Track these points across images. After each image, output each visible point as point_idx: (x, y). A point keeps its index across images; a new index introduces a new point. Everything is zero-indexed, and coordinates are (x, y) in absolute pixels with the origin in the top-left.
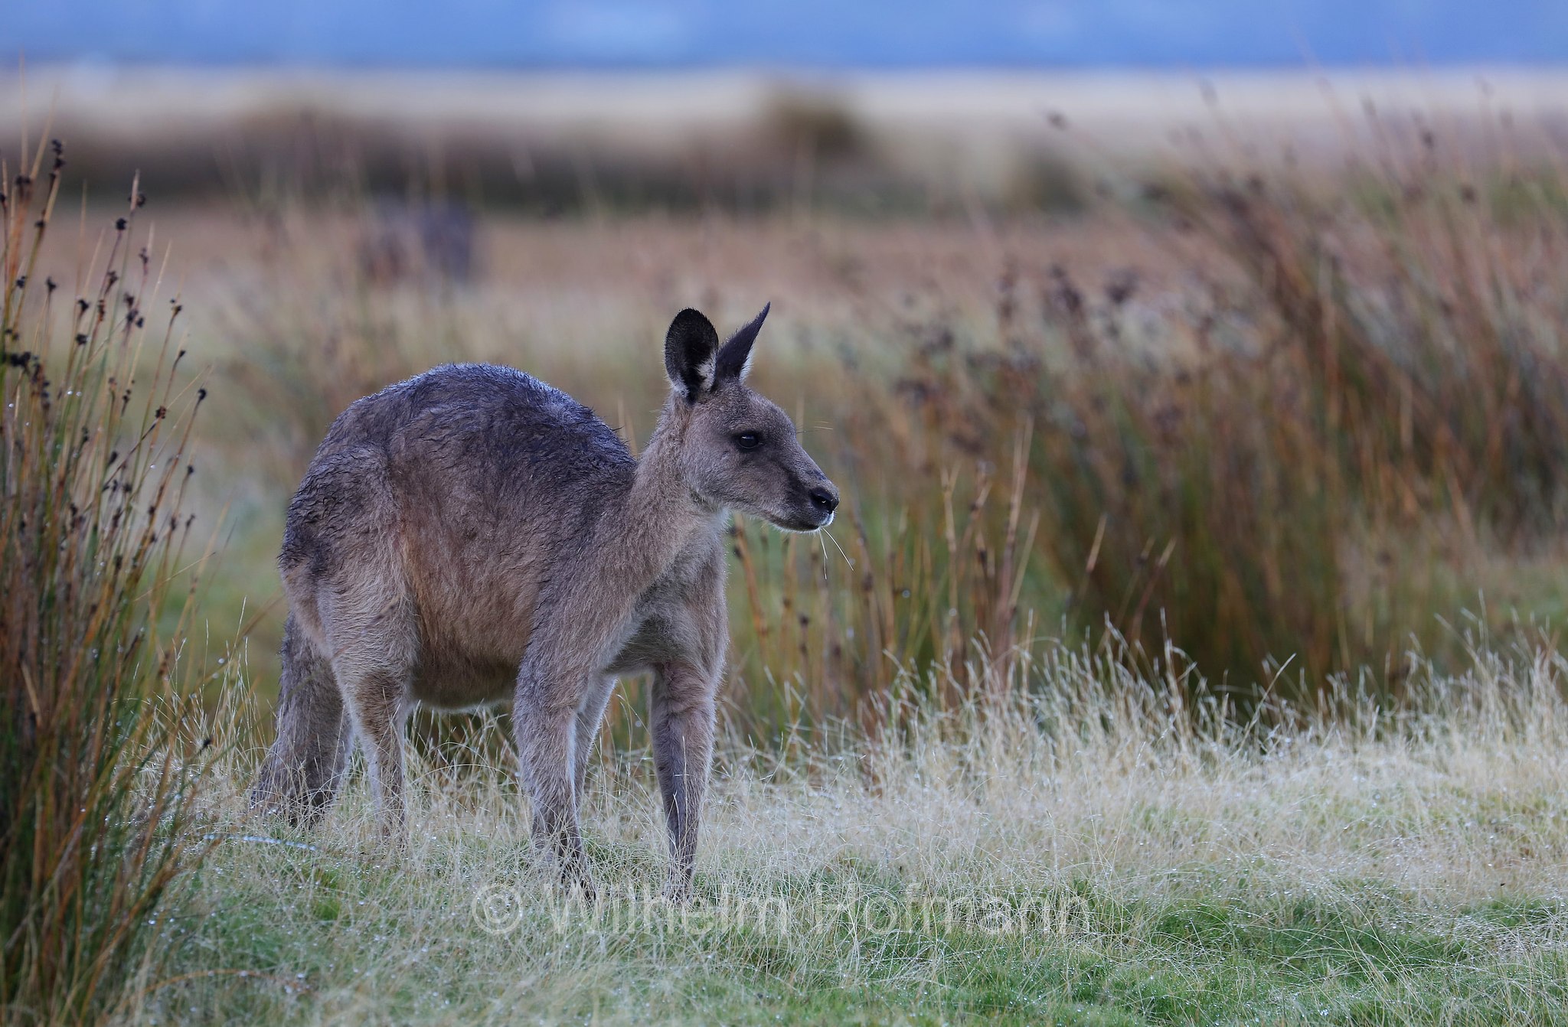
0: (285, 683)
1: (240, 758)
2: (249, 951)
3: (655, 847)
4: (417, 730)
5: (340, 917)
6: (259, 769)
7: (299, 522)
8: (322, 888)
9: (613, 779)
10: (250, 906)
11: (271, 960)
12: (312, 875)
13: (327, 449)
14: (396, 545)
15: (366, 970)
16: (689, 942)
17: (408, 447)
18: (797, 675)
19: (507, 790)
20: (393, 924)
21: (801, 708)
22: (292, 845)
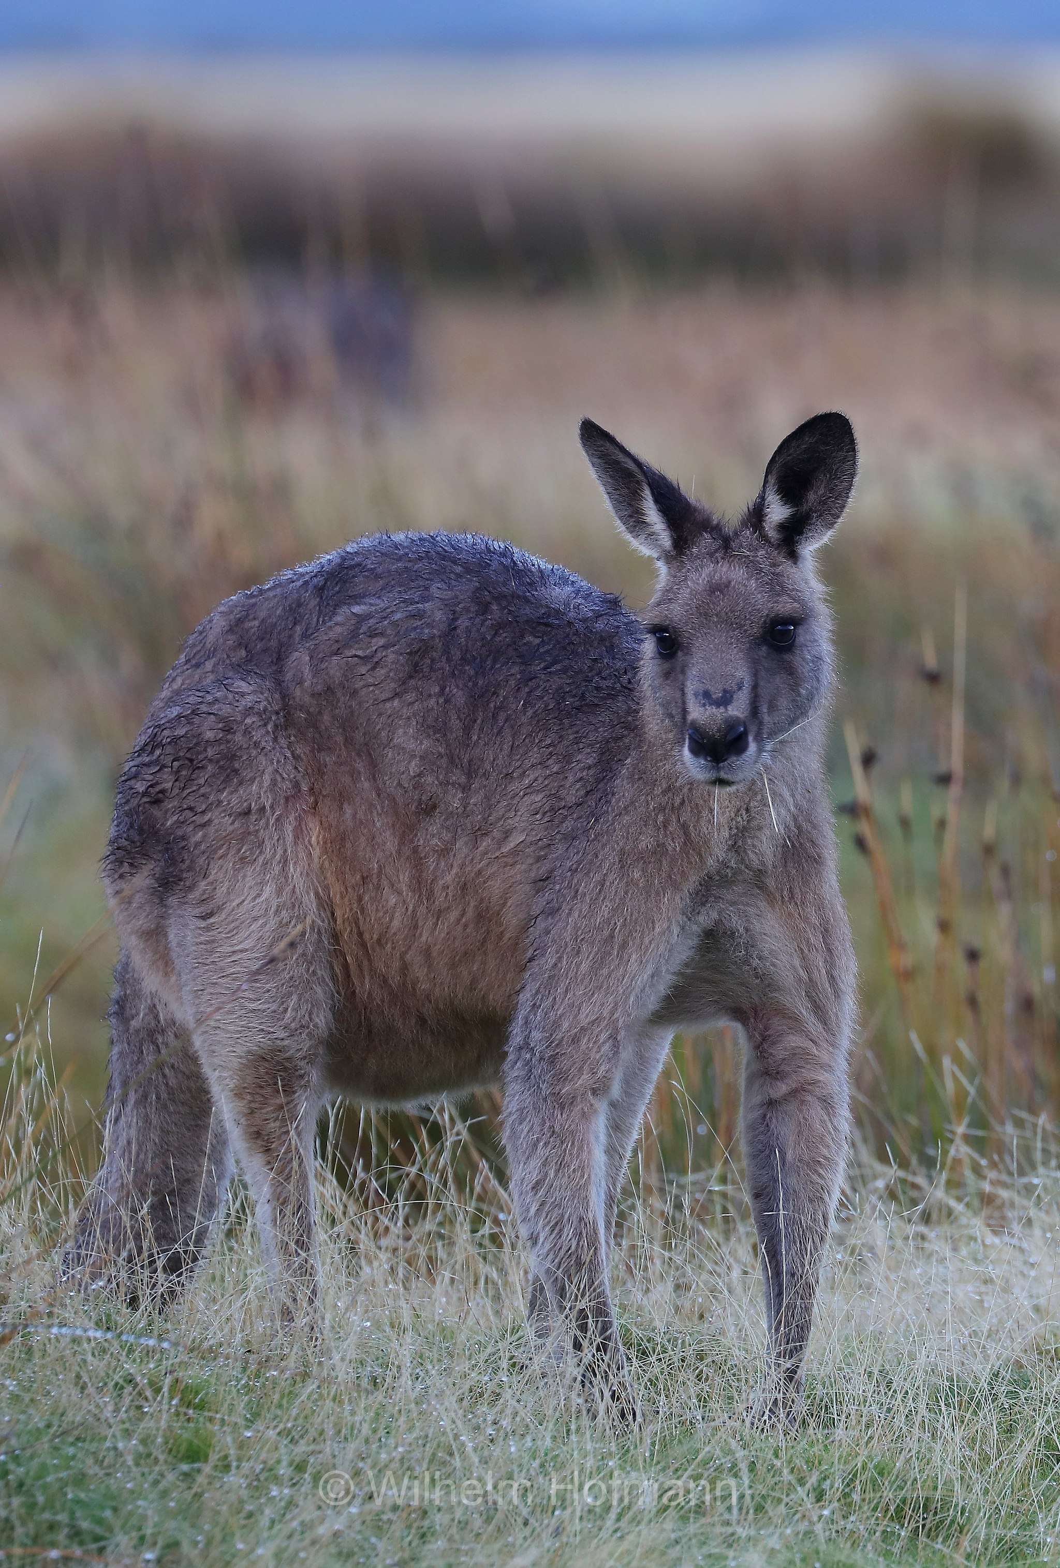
0: (116, 1067)
1: (43, 1196)
2: (62, 1517)
3: (732, 1332)
4: (336, 1147)
5: (214, 1458)
6: (74, 1216)
7: (134, 802)
8: (183, 1410)
9: (661, 1223)
10: (63, 1442)
11: (99, 1530)
12: (165, 1389)
13: (179, 681)
14: (299, 833)
15: (257, 1544)
16: (791, 1489)
17: (316, 672)
18: (962, 1046)
19: (486, 1242)
20: (300, 1467)
21: (970, 1100)
22: (132, 1339)
